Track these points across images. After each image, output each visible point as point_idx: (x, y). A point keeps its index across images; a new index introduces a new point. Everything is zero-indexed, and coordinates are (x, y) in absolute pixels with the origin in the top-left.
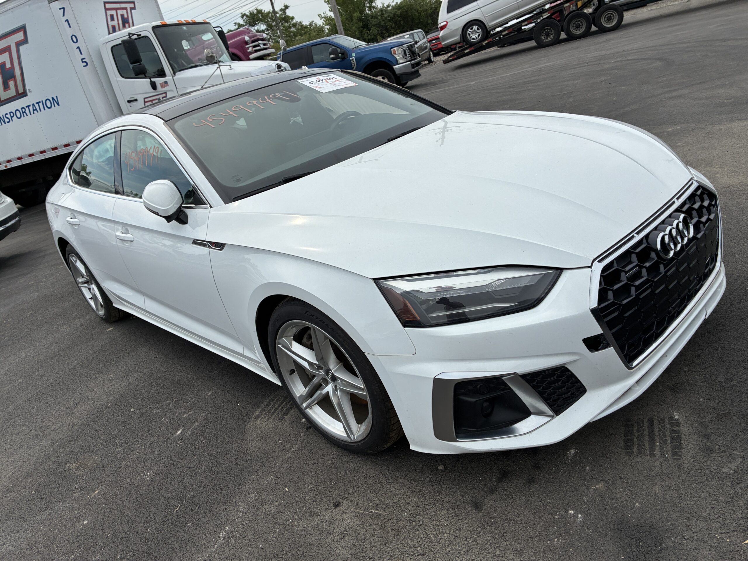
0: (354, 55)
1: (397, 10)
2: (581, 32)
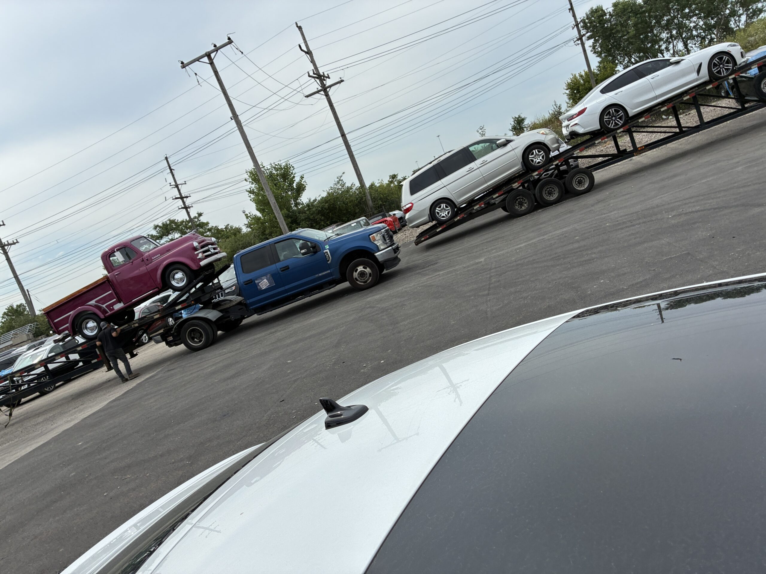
0: (327, 247)
1: (324, 204)
2: (555, 197)
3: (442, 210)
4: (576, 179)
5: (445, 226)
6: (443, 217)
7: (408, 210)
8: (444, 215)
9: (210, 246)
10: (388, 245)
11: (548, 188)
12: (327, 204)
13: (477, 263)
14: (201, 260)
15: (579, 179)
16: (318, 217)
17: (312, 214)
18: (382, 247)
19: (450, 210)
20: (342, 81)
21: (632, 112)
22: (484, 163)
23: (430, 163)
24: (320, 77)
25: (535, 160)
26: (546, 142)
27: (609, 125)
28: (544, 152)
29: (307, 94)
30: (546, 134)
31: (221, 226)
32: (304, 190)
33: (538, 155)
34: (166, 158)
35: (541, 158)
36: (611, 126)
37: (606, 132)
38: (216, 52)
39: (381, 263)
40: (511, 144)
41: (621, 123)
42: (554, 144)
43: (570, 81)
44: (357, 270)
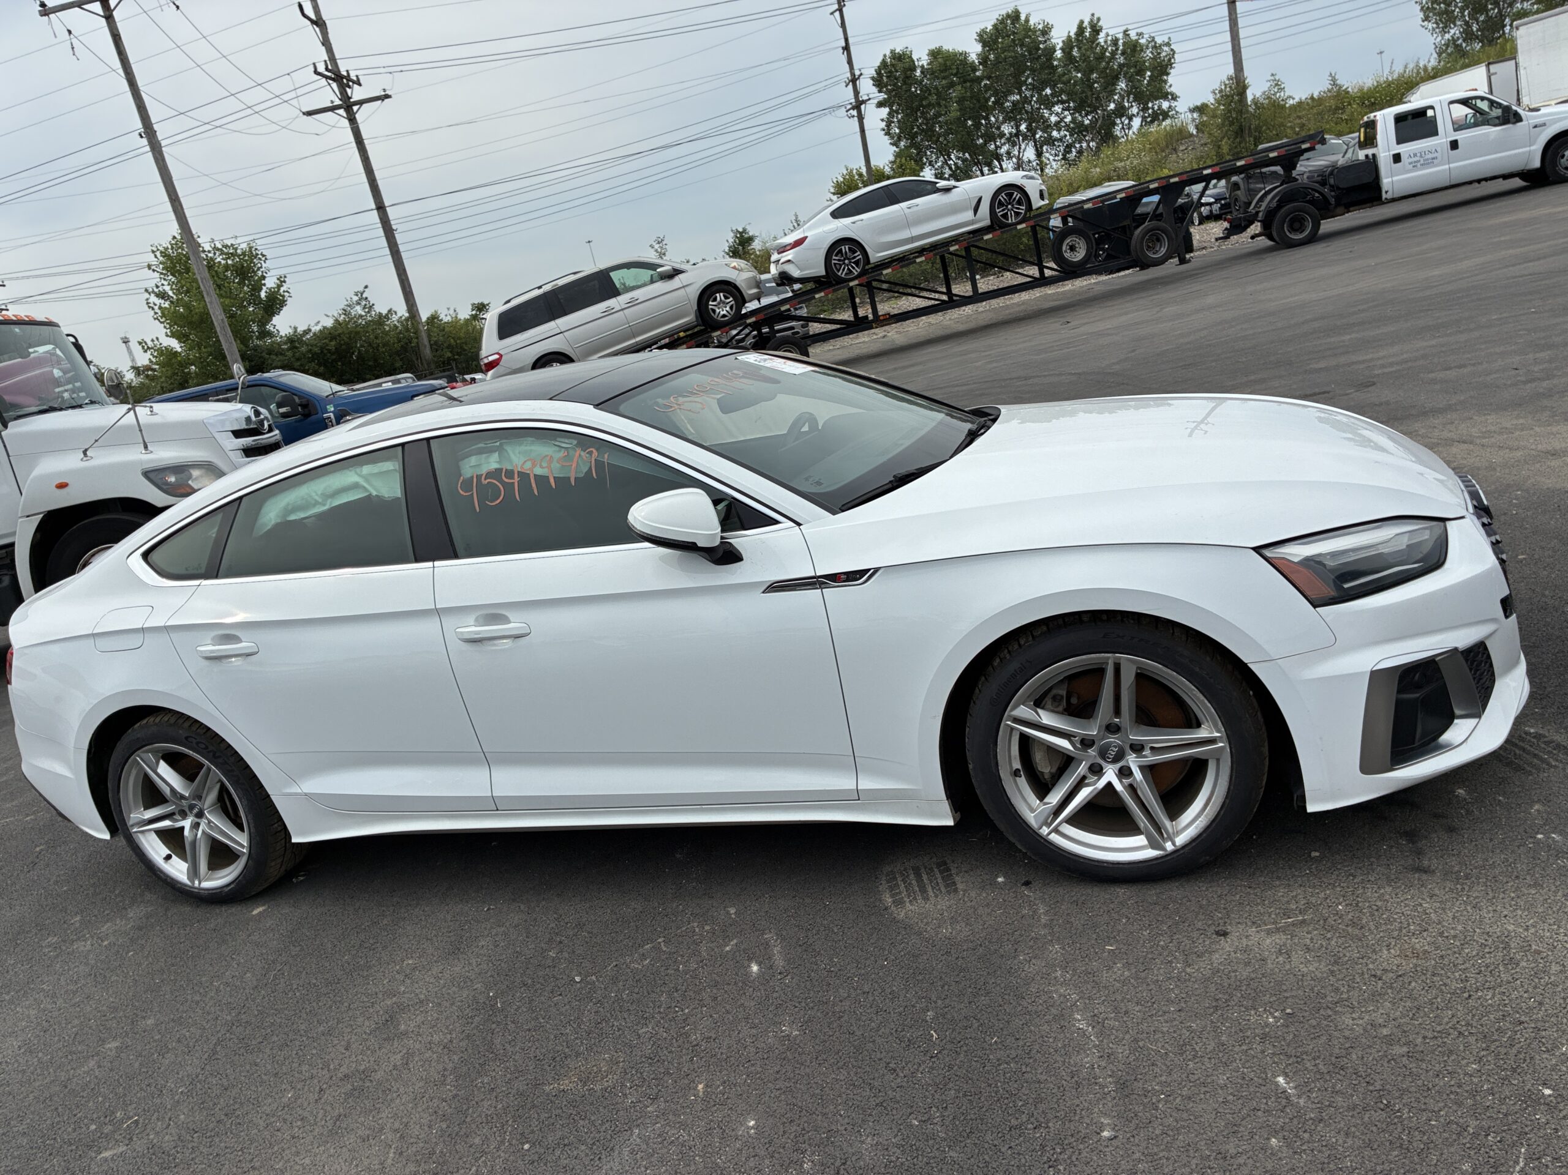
0: (331, 408)
1: (327, 341)
7: (491, 366)
20: (387, 96)
21: (875, 256)
22: (633, 303)
24: (342, 81)
25: (718, 311)
26: (738, 284)
27: (839, 271)
28: (735, 299)
29: (305, 110)
30: (741, 270)
32: (283, 303)
35: (728, 309)
36: (842, 274)
37: (834, 282)
40: (680, 276)
41: (856, 271)
42: (751, 288)
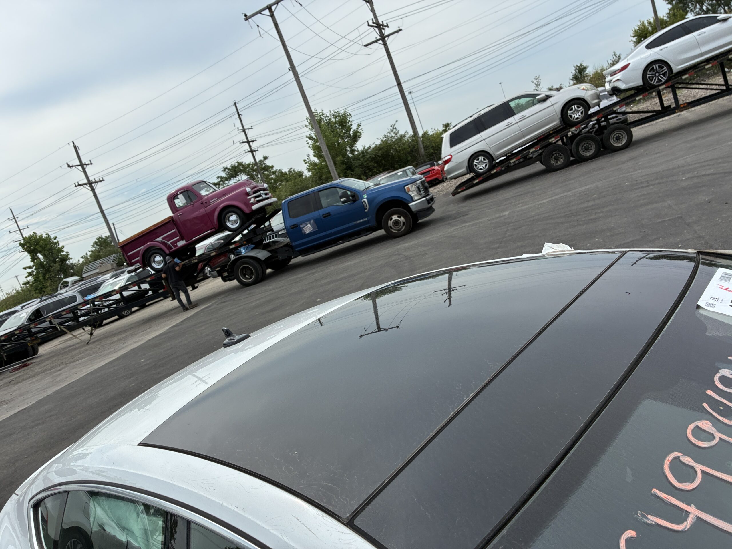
0: (365, 196)
2: (591, 153)
3: (479, 162)
4: (614, 135)
5: (481, 178)
6: (481, 169)
7: (447, 162)
8: (482, 167)
9: (262, 192)
10: (423, 196)
11: (585, 144)
12: (380, 152)
13: (502, 216)
14: (253, 204)
15: (617, 135)
16: (371, 164)
17: (366, 161)
18: (416, 198)
19: (488, 163)
20: (400, 30)
21: (676, 68)
22: (523, 119)
23: (471, 116)
24: (379, 26)
25: (573, 116)
26: (586, 98)
27: (651, 81)
28: (584, 108)
29: (365, 44)
30: (587, 90)
31: (285, 170)
32: (359, 137)
33: (577, 110)
34: (235, 104)
35: (580, 114)
36: (654, 82)
37: (648, 88)
38: (276, 5)
39: (415, 213)
40: (551, 99)
41: (664, 79)
42: (594, 99)
43: (638, 28)
44: (392, 219)
